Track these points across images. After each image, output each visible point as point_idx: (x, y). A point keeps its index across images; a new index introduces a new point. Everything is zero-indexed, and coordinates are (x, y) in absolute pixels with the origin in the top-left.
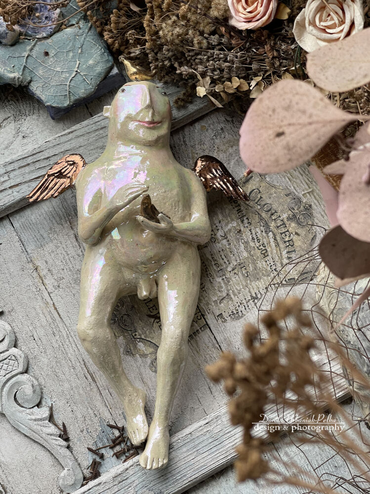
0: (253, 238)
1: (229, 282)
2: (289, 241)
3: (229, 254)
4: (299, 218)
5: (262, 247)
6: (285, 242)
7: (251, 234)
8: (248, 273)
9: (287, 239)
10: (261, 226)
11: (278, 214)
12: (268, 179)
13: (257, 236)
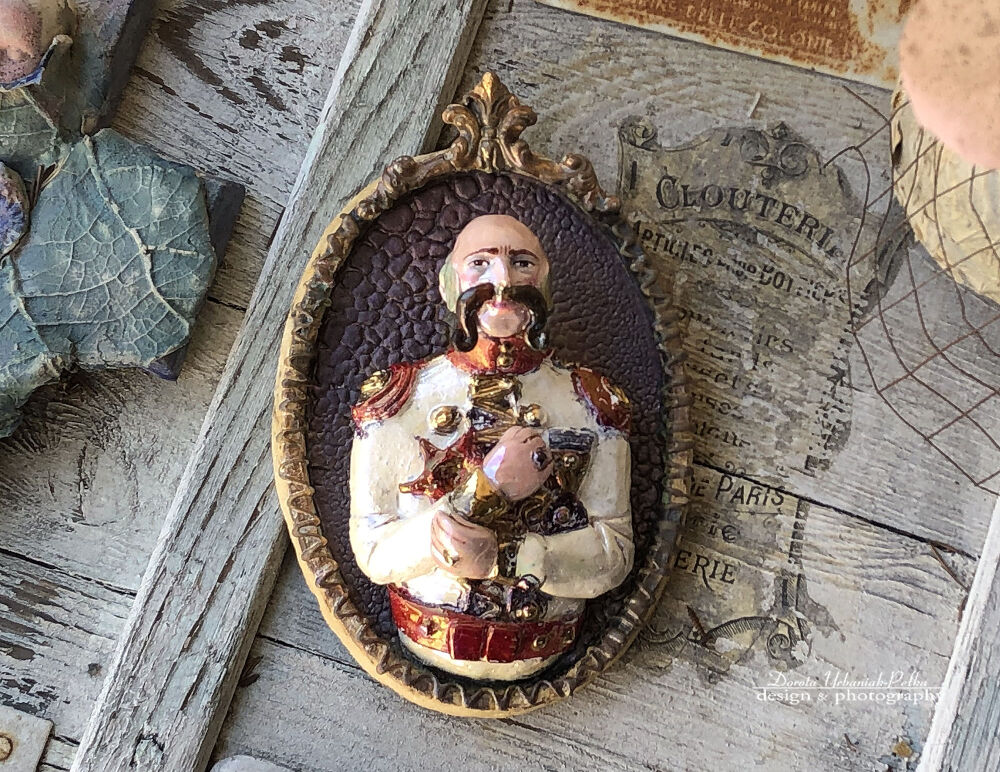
0: (738, 274)
1: (768, 389)
2: (803, 223)
3: (723, 337)
4: (782, 165)
5: (767, 276)
6: (799, 230)
7: (728, 268)
8: (788, 343)
9: (797, 222)
10: (730, 238)
11: (741, 190)
12: (666, 144)
13: (740, 263)
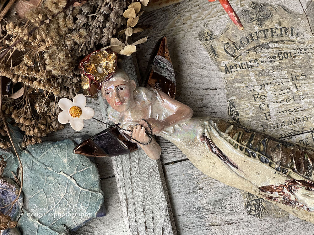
0: (271, 62)
1: (307, 94)
3: (280, 86)
4: (261, 16)
5: (281, 56)
6: (281, 34)
7: (266, 62)
8: (303, 75)
9: (279, 32)
10: (260, 51)
11: (253, 33)
12: (218, 33)
13: (269, 58)
